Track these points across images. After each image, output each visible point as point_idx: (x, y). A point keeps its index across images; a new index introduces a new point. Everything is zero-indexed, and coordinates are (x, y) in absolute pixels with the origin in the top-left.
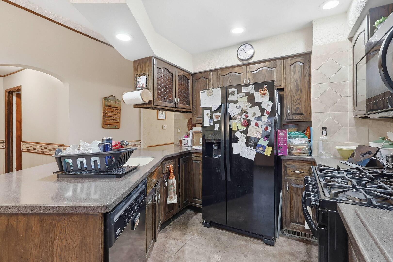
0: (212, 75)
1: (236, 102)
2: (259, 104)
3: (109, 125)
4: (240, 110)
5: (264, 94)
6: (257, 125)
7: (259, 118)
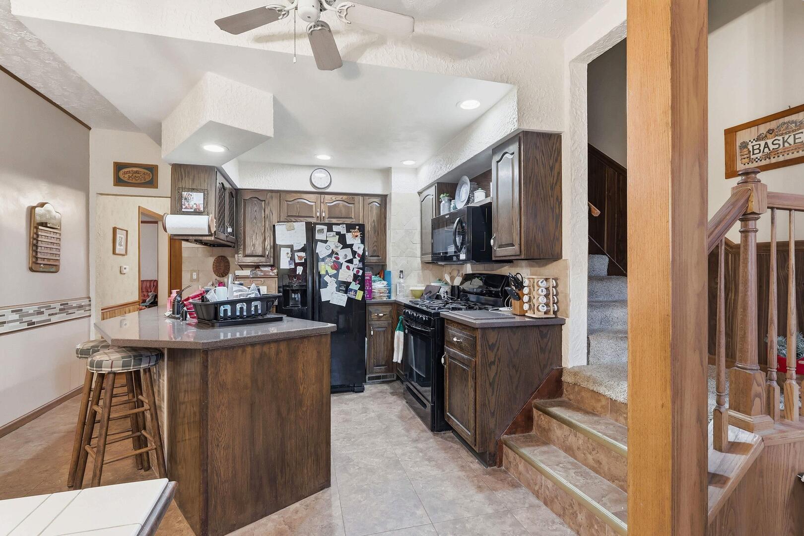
0: (272, 197)
1: (325, 242)
2: (351, 246)
3: (42, 265)
4: (330, 251)
5: (357, 236)
6: (348, 268)
7: (350, 261)
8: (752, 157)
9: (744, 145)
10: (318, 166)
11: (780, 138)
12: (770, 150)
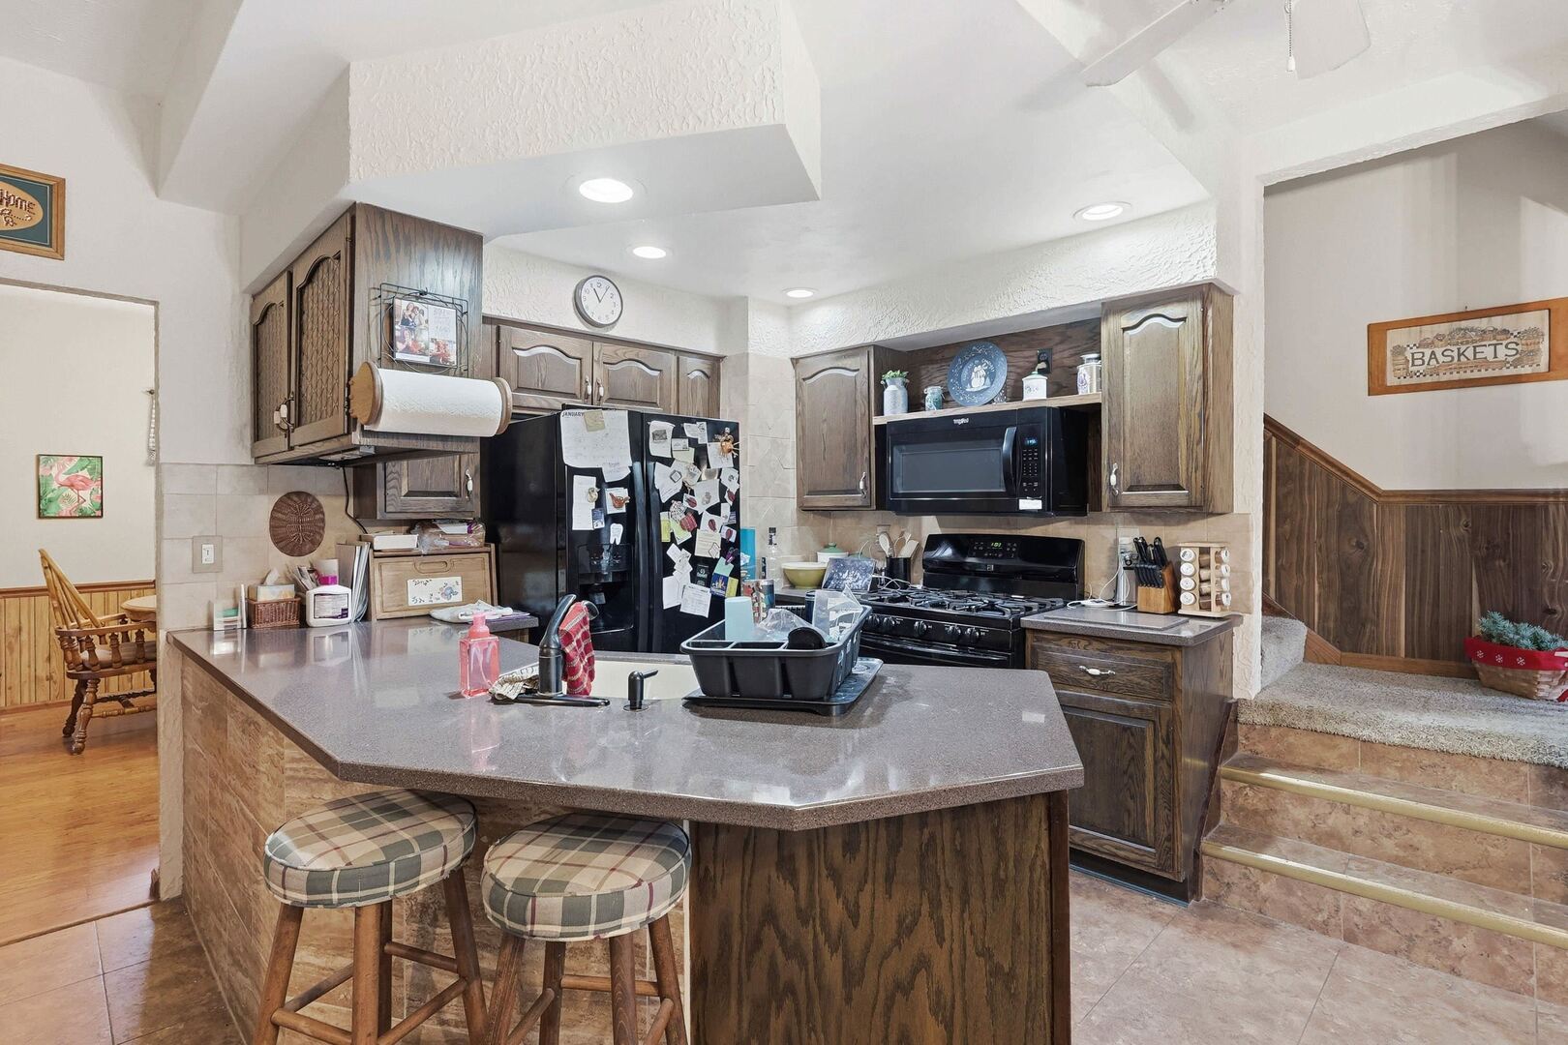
1: (668, 462)
2: (717, 474)
4: (679, 486)
5: (725, 451)
6: (712, 525)
7: (716, 510)
8: (1411, 369)
9: (1399, 351)
10: (599, 270)
11: (1455, 348)
12: (1438, 363)
